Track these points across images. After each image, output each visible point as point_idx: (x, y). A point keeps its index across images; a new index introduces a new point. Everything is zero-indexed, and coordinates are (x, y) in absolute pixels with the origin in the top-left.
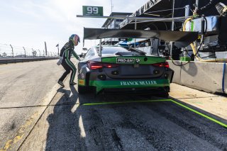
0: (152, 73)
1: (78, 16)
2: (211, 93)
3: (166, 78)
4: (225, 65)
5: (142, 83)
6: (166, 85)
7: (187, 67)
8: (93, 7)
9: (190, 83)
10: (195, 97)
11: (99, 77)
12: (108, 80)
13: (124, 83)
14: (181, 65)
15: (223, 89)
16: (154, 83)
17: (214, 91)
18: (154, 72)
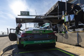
0: (48, 37)
1: (18, 15)
2: (74, 45)
3: (54, 39)
4: (78, 33)
5: (43, 42)
6: (54, 42)
7: (64, 35)
8: (25, 12)
9: (66, 42)
10: (67, 47)
11: (25, 40)
12: (29, 41)
13: (35, 42)
14: (62, 35)
15: (78, 43)
16: (48, 41)
17: (75, 44)
18: (49, 37)
